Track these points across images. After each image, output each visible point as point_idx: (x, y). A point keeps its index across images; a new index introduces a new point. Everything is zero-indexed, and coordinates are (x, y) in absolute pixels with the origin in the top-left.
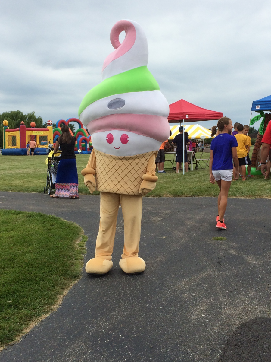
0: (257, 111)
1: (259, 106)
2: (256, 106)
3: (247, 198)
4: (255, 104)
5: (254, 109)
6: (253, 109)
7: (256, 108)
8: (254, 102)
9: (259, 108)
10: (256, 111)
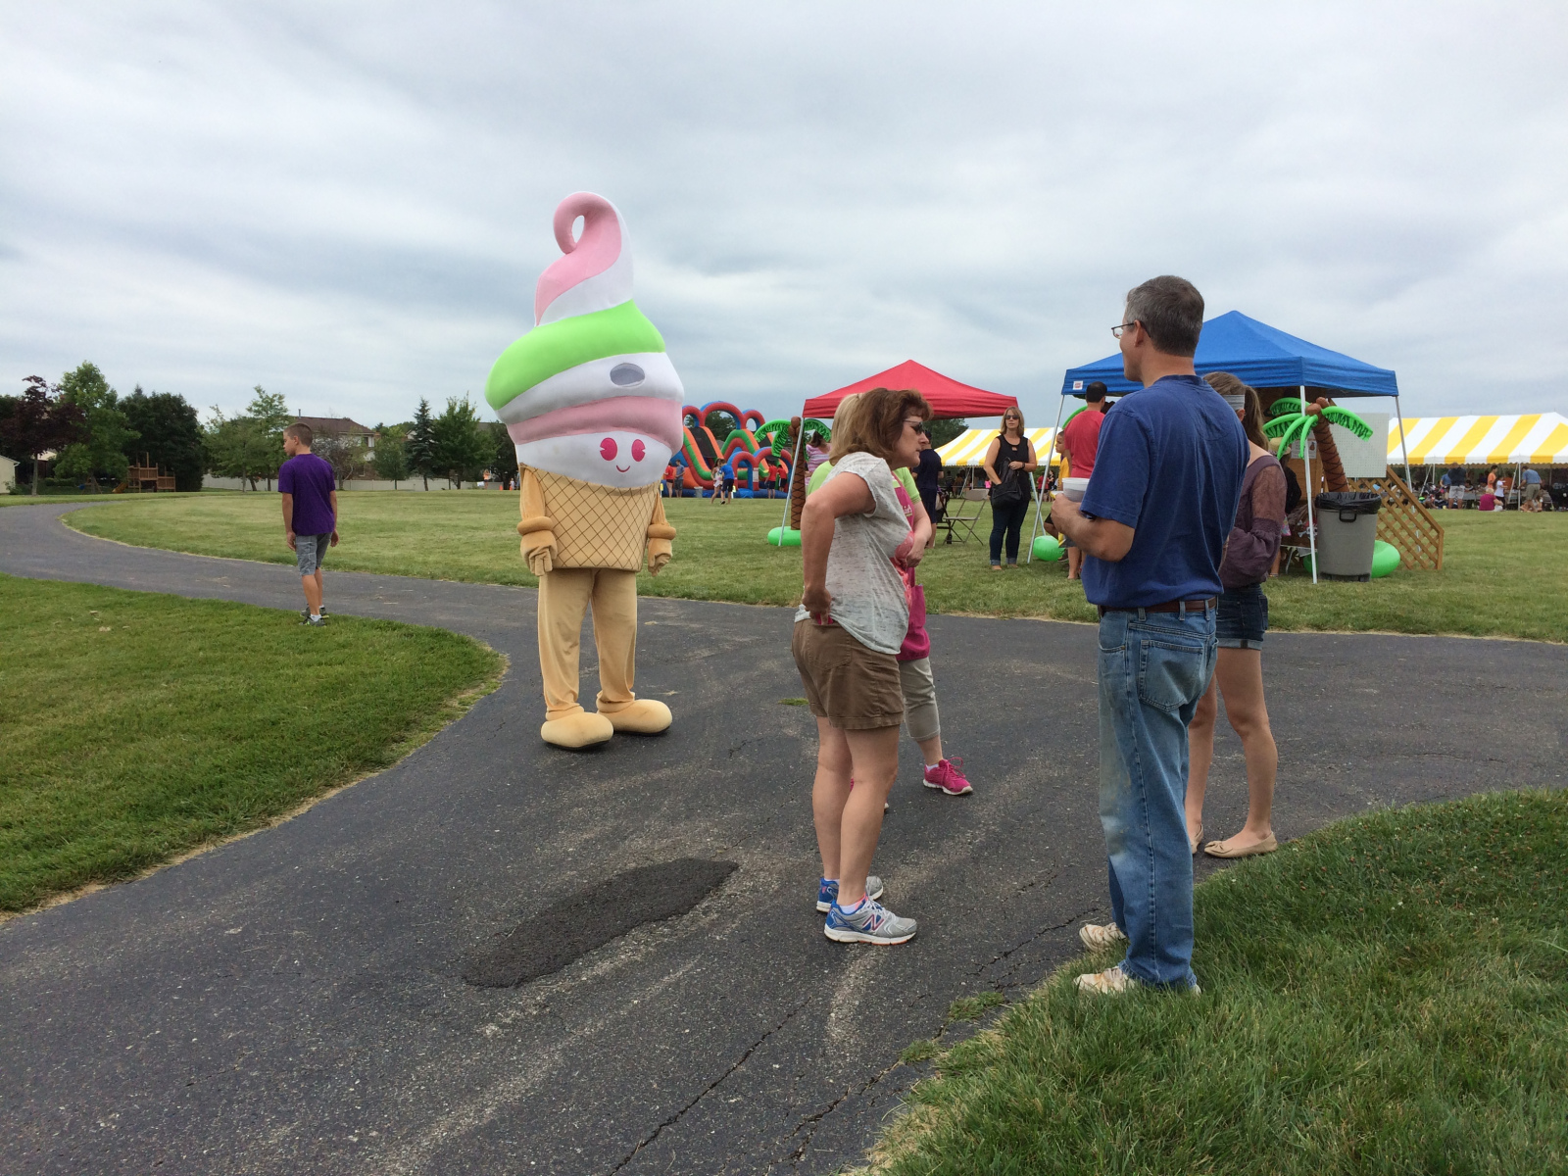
0: (1078, 395)
1: (1081, 382)
2: (1075, 383)
3: (991, 617)
4: (1072, 375)
5: (1070, 390)
6: (1066, 390)
7: (1074, 389)
8: (1069, 372)
9: (1081, 388)
10: (1075, 396)
